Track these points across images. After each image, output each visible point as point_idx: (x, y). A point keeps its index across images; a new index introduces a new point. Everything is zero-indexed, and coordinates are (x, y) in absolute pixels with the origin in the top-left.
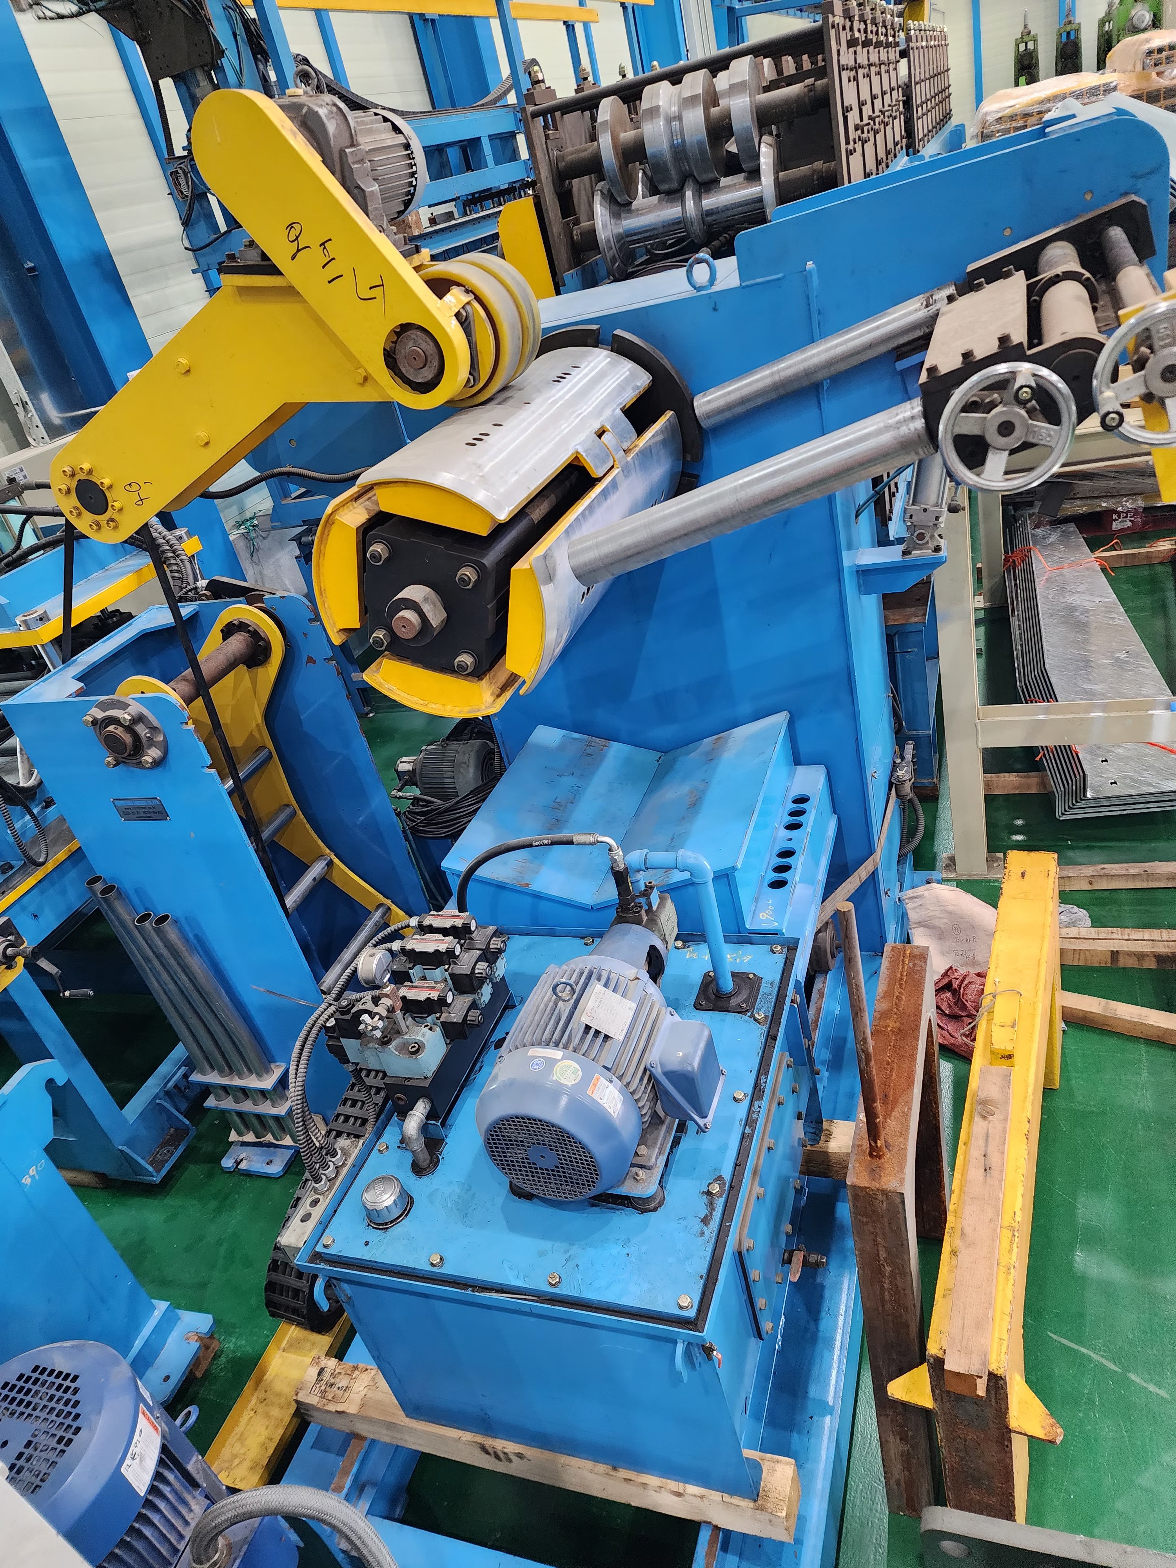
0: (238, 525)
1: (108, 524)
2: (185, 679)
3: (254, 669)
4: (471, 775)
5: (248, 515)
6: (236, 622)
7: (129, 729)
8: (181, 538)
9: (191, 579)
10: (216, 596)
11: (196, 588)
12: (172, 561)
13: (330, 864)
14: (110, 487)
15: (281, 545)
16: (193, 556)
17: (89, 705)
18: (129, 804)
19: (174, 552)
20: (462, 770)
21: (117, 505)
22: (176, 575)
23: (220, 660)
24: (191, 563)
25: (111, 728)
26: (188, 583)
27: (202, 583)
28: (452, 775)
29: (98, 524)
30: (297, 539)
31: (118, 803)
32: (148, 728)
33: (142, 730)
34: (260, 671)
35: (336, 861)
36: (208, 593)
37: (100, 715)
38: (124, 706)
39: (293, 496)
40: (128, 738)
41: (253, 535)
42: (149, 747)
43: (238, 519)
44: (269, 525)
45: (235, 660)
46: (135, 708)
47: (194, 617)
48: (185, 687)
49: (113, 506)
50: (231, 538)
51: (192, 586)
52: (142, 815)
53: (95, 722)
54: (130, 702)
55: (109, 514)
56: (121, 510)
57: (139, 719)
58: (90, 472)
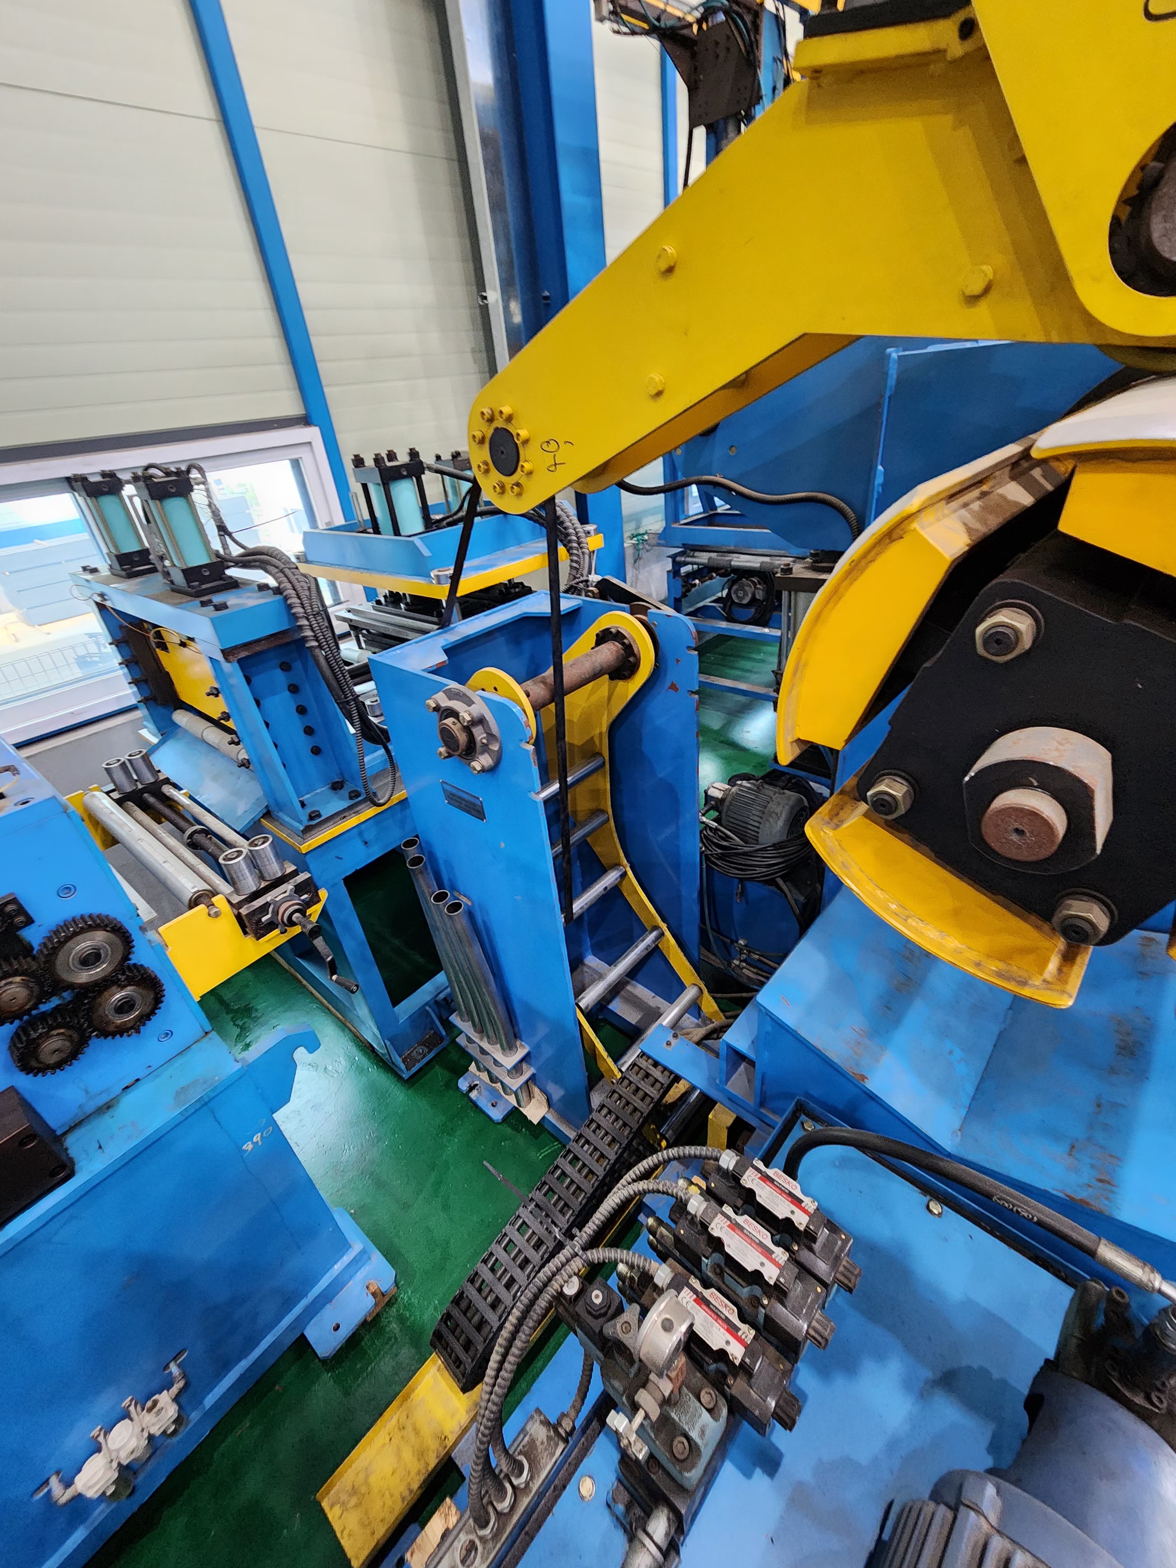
0: (633, 537)
1: (512, 488)
2: (544, 682)
3: (616, 681)
4: (778, 828)
5: (642, 531)
6: (613, 630)
7: (467, 729)
8: (589, 533)
9: (585, 572)
10: (602, 596)
11: (587, 581)
12: (575, 552)
13: (624, 875)
14: (526, 442)
15: (658, 559)
16: (593, 552)
17: (439, 687)
18: (454, 791)
19: (579, 543)
20: (771, 820)
21: (527, 466)
22: (575, 565)
23: (586, 668)
24: (590, 557)
25: (449, 721)
26: (582, 575)
27: (595, 578)
28: (759, 820)
29: (503, 487)
30: (673, 557)
31: (446, 786)
32: (487, 733)
33: (479, 734)
34: (621, 684)
35: (630, 873)
36: (595, 590)
37: (445, 702)
38: (469, 702)
39: (682, 522)
40: (462, 738)
41: (641, 547)
42: (482, 753)
43: (635, 533)
44: (654, 542)
45: (600, 671)
46: (479, 709)
47: (574, 613)
48: (539, 690)
49: (523, 466)
50: (626, 545)
51: (585, 578)
52: (463, 806)
53: (437, 709)
54: (476, 699)
55: (517, 476)
56: (530, 473)
57: (480, 721)
58: (509, 419)
